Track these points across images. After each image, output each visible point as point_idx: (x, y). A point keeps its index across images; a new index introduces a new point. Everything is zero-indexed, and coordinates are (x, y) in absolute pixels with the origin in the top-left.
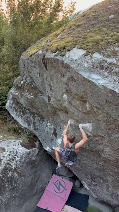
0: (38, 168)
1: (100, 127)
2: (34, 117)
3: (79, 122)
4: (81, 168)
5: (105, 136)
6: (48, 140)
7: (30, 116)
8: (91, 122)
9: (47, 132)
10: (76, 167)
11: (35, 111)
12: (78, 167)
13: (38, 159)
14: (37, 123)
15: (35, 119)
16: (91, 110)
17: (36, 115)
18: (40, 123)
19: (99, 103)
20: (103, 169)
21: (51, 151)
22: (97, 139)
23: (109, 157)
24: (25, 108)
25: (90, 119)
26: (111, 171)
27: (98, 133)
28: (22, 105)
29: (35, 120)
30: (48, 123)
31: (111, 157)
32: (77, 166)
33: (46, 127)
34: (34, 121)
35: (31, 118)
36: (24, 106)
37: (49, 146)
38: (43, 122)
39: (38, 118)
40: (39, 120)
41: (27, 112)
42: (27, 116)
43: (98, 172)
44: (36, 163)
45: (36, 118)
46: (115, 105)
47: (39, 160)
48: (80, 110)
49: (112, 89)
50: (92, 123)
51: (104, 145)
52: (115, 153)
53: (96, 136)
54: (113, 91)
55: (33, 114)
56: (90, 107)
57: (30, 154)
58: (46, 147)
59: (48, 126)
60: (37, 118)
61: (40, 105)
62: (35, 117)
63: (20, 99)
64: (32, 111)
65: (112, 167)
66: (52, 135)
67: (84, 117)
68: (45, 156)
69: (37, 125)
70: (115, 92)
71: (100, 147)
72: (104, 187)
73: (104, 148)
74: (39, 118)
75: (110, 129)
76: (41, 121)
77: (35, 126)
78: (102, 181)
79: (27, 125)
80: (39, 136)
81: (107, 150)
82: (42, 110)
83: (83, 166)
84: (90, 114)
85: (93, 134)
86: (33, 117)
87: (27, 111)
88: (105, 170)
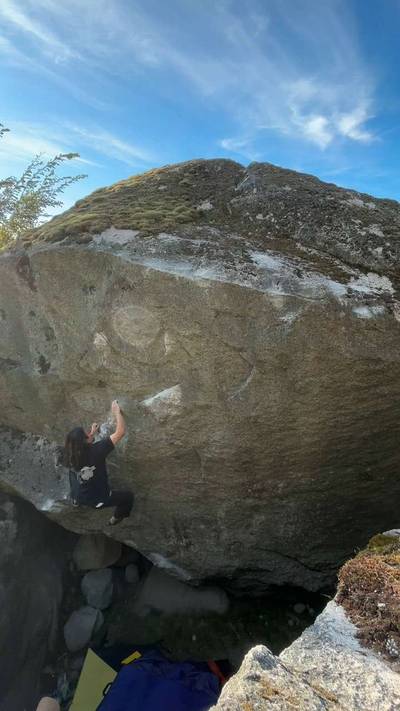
1: (199, 384)
3: (141, 396)
5: (212, 404)
8: (177, 381)
9: (39, 464)
16: (176, 351)
18: (12, 446)
20: (206, 492)
21: (59, 510)
22: (194, 417)
23: (223, 453)
25: (173, 375)
26: (225, 487)
30: (37, 439)
31: (226, 450)
33: (35, 450)
37: (51, 499)
38: (21, 443)
43: (194, 506)
48: (146, 361)
49: (229, 282)
50: (177, 384)
51: (210, 426)
52: (236, 436)
53: (191, 412)
54: (230, 284)
56: (173, 344)
58: (42, 502)
66: (56, 467)
70: (234, 286)
71: (200, 437)
72: (210, 538)
73: (208, 436)
74: (8, 435)
75: (223, 382)
78: (202, 527)
80: (16, 481)
84: (172, 363)
85: (185, 408)
88: (210, 494)
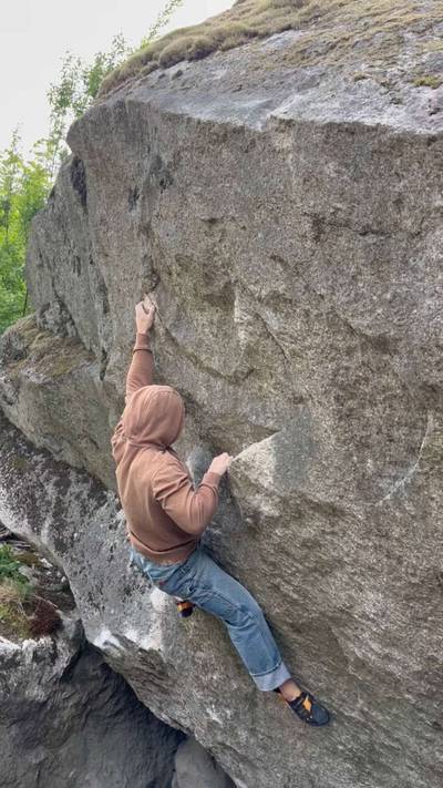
0: (63, 751)
1: (310, 440)
2: (63, 485)
4: (260, 753)
5: (346, 504)
6: (109, 596)
7: (47, 480)
8: (271, 424)
9: (108, 554)
10: (238, 743)
11: (69, 457)
12: (246, 747)
13: (67, 699)
14: (74, 511)
15: (64, 495)
16: (258, 343)
17: (73, 476)
18: (84, 511)
19: (281, 261)
20: (372, 750)
21: (119, 655)
22: (308, 531)
23: (387, 657)
24: (31, 446)
25: (264, 407)
26: (417, 761)
27: (304, 490)
28: (19, 431)
29: (67, 498)
31: (396, 654)
32: (243, 735)
33: (110, 528)
34: (59, 502)
35: (50, 489)
36: (28, 435)
37: (110, 626)
38: (97, 508)
39: (77, 490)
40: (84, 496)
41: (36, 463)
42: (35, 480)
43: (349, 771)
44: (56, 723)
45: (71, 489)
46: (364, 234)
47: (76, 705)
48: (215, 365)
50: (272, 432)
51: (349, 569)
52: (417, 621)
53: (299, 516)
55: (60, 470)
56: (249, 324)
57: (18, 664)
59: (118, 522)
60: (74, 489)
61: (80, 414)
62: (68, 485)
63: (10, 404)
64: (57, 458)
65: (419, 736)
66: (129, 569)
67: (235, 407)
68: (109, 692)
69: (69, 520)
71: (332, 592)
73: (350, 597)
74: (85, 489)
75: (363, 445)
76: (93, 502)
77: (59, 526)
79: (26, 520)
80: (76, 573)
81: (371, 601)
82: (92, 441)
83: (270, 737)
85: (285, 501)
86: (57, 484)
87: (38, 458)
88: (383, 760)
